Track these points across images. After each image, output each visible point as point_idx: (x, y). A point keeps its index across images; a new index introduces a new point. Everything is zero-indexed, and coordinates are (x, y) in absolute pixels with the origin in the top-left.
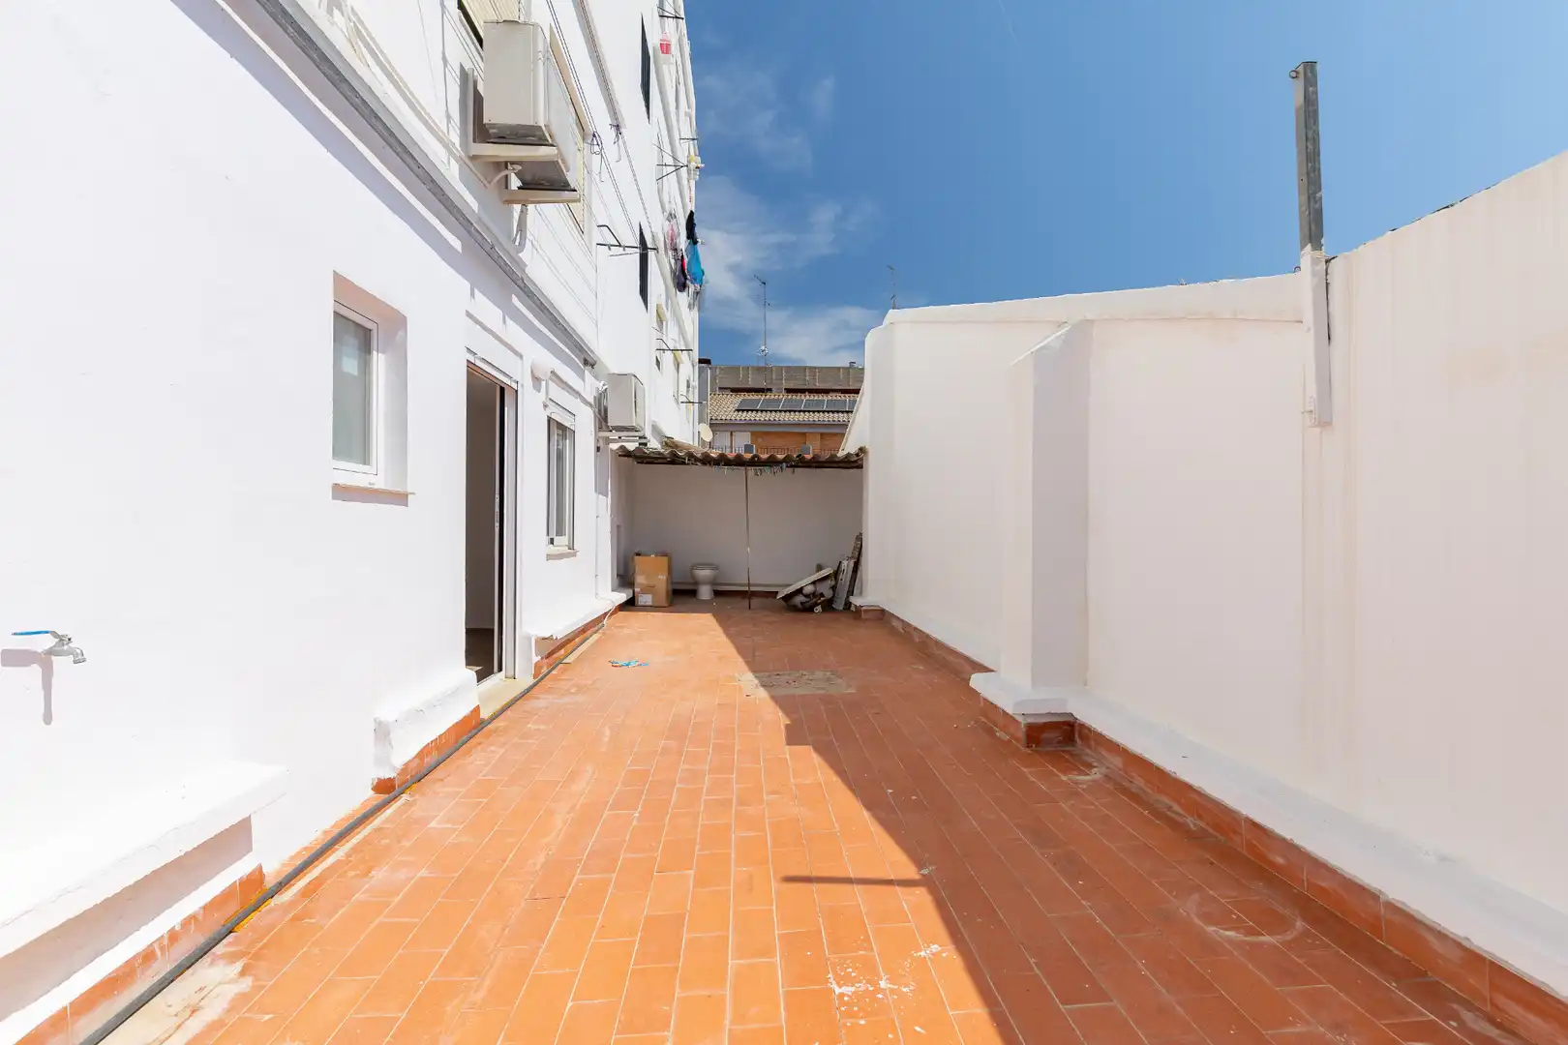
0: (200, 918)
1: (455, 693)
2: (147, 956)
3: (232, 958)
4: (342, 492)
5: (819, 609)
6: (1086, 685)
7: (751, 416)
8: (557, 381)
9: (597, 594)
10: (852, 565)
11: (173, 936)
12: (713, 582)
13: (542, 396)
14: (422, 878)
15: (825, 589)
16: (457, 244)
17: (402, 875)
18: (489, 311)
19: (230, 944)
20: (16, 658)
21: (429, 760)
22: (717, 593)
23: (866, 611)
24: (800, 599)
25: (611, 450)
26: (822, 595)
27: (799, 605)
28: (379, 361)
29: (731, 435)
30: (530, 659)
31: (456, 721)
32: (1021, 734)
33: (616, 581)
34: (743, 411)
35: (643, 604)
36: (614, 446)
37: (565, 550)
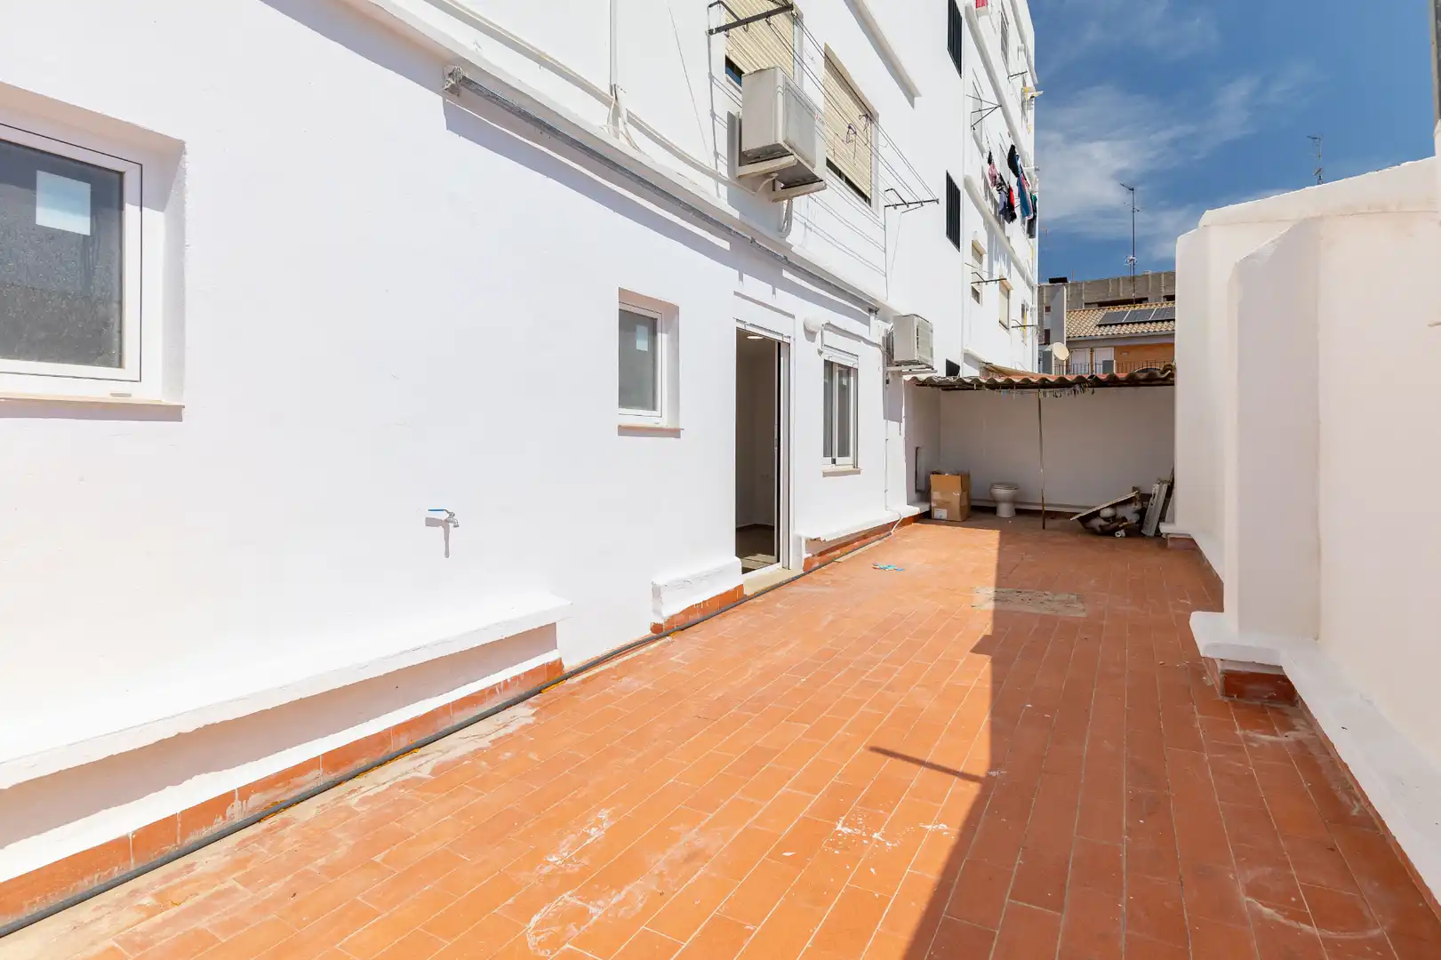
0: (522, 678)
1: (720, 573)
2: (491, 691)
3: (533, 706)
4: (625, 430)
5: (1121, 533)
6: (1317, 639)
7: (1115, 330)
8: (835, 330)
9: (886, 507)
10: (1165, 487)
11: (506, 684)
12: (1013, 501)
13: (817, 344)
14: (647, 689)
15: (1130, 513)
16: (726, 245)
17: (636, 684)
18: (757, 287)
19: (536, 699)
20: (431, 522)
21: (692, 618)
22: (1019, 512)
23: (1172, 539)
24: (1097, 523)
25: (905, 381)
26: (1124, 519)
27: (1096, 528)
28: (663, 339)
29: (1092, 351)
30: (800, 555)
31: (719, 593)
32: (1214, 680)
33: (914, 496)
34: (1106, 325)
35: (938, 517)
36: (908, 378)
37: (851, 468)
